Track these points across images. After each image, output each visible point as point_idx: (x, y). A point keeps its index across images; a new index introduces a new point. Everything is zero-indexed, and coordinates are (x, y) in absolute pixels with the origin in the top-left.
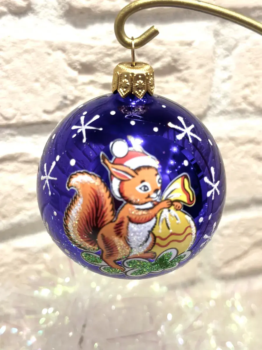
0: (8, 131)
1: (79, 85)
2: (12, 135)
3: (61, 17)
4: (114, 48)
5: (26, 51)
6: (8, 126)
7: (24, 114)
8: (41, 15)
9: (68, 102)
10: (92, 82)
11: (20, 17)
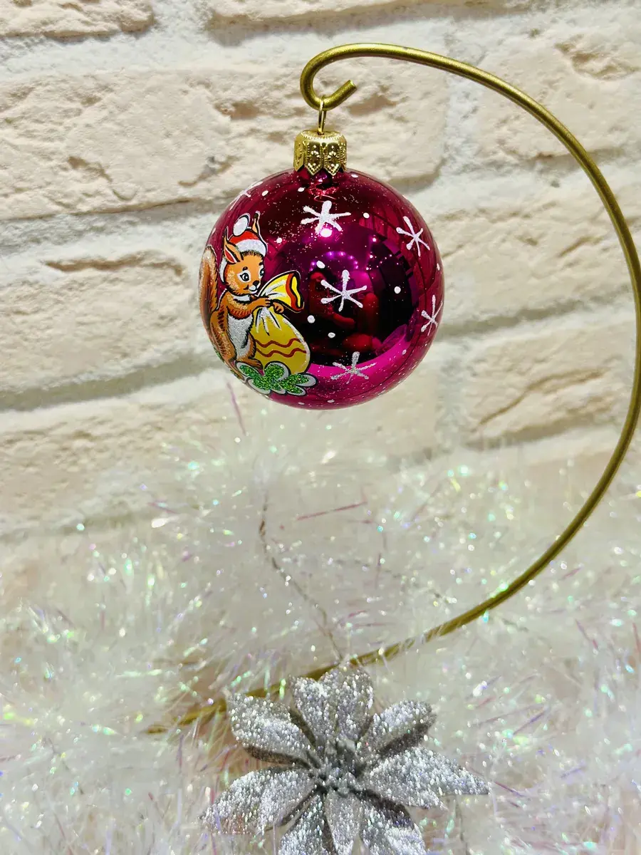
0: (125, 218)
1: (234, 138)
2: (132, 223)
3: (201, 31)
4: (286, 76)
5: (150, 91)
6: (125, 210)
7: (149, 191)
8: (169, 30)
9: (217, 166)
10: (253, 131)
11: (137, 37)
